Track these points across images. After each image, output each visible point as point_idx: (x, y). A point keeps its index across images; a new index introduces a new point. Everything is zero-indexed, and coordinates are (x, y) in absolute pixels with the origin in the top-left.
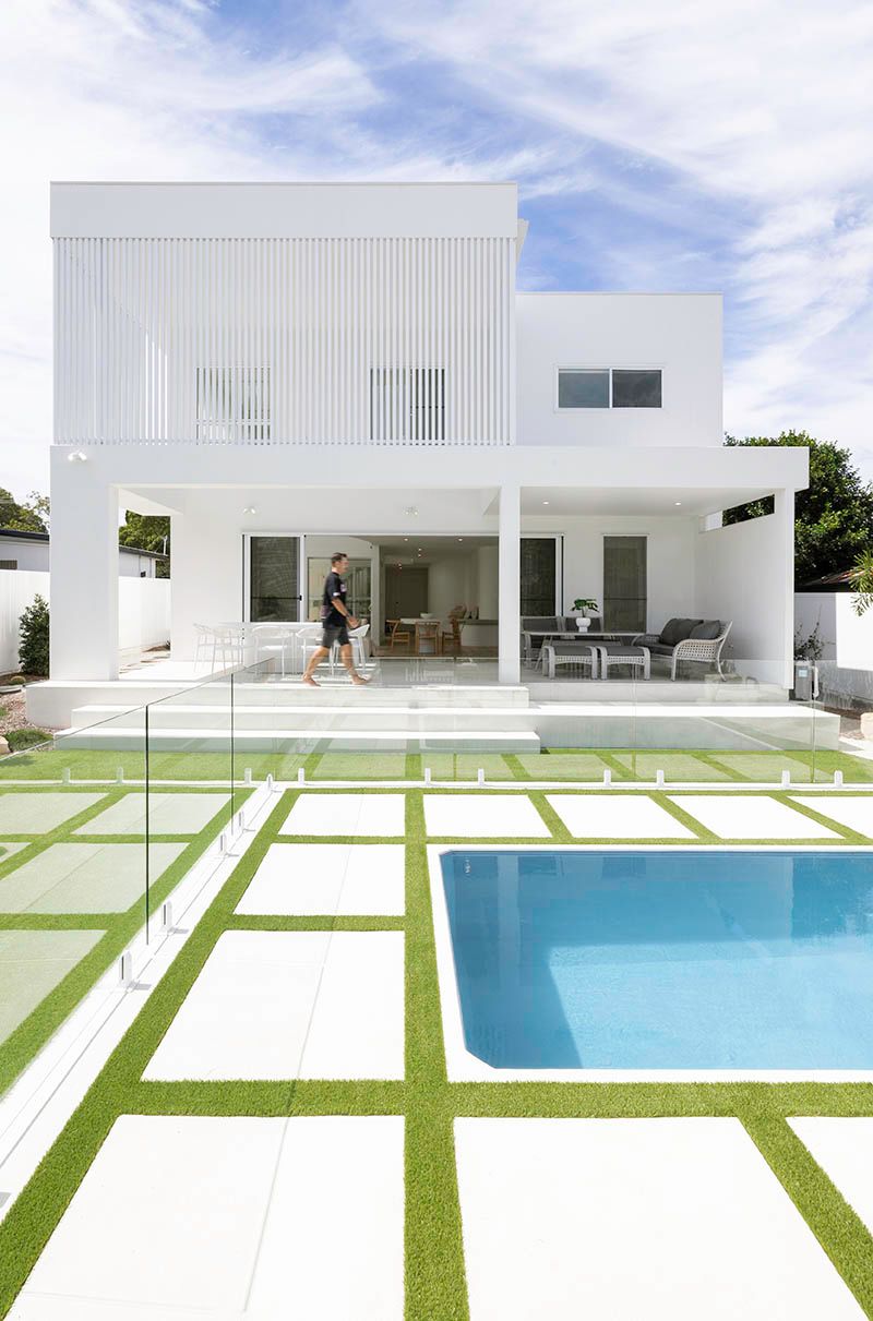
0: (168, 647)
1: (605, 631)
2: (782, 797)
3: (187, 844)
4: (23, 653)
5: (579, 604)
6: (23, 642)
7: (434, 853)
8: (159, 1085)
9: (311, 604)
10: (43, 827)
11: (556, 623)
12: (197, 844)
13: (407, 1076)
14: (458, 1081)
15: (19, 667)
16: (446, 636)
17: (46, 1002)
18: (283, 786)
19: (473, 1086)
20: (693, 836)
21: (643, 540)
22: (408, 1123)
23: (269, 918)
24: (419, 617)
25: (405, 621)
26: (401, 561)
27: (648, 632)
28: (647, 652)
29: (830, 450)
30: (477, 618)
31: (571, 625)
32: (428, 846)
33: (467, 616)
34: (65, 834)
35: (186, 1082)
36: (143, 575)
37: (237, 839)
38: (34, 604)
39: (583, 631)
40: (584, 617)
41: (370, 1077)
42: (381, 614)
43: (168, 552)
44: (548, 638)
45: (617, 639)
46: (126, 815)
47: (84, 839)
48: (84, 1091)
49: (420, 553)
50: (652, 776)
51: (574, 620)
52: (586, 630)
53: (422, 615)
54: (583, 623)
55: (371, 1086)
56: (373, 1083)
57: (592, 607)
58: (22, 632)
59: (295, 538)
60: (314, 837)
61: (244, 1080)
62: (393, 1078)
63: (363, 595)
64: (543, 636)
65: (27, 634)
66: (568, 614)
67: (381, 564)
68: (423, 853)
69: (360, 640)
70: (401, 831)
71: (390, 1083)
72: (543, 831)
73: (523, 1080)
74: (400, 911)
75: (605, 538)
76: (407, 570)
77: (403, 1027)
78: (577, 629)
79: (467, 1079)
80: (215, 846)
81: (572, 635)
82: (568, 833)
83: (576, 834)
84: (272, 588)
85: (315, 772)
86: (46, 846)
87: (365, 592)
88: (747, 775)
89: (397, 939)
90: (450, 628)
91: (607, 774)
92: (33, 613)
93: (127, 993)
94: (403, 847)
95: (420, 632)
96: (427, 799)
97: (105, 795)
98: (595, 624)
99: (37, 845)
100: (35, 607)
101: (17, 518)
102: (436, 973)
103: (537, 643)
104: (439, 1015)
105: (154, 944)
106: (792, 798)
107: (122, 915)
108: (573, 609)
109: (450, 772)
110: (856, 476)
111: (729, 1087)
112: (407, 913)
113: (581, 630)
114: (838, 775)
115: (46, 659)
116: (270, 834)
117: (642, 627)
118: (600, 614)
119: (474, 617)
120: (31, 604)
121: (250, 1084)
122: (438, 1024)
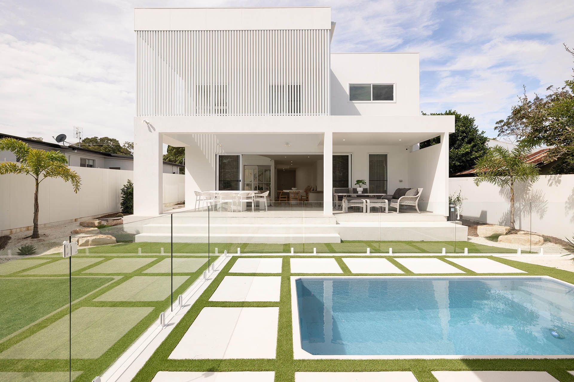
0: (184, 203)
1: (370, 193)
2: (442, 258)
3: (190, 276)
4: (123, 204)
5: (358, 182)
6: (123, 200)
7: (293, 279)
8: (175, 361)
9: (245, 185)
10: (129, 270)
11: (349, 191)
12: (194, 276)
13: (277, 357)
14: (298, 359)
15: (121, 210)
16: (303, 198)
17: (130, 332)
18: (232, 255)
19: (303, 361)
20: (402, 272)
21: (386, 156)
22: (276, 374)
23: (223, 302)
24: (291, 189)
25: (285, 191)
26: (284, 167)
27: (388, 194)
28: (386, 201)
29: (466, 118)
30: (316, 190)
31: (355, 191)
32: (291, 276)
33: (312, 189)
34: (139, 272)
35: (186, 360)
36: (174, 173)
37: (211, 274)
38: (127, 184)
39: (360, 193)
40: (360, 187)
41: (261, 358)
42: (275, 188)
43: (184, 164)
44: (345, 196)
45: (374, 196)
46: (164, 266)
47: (146, 275)
48: (144, 363)
49: (292, 163)
50: (387, 251)
51: (356, 189)
52: (361, 193)
53: (292, 188)
54: (360, 190)
55: (262, 361)
56: (263, 360)
57: (364, 183)
58: (122, 195)
59: (238, 156)
60: (243, 274)
61: (210, 359)
62: (271, 358)
63: (268, 181)
64: (343, 195)
65: (124, 196)
66: (354, 186)
67: (275, 168)
68: (289, 279)
69: (265, 198)
70: (280, 271)
71: (270, 360)
72: (340, 271)
73: (324, 359)
74: (278, 300)
75: (370, 155)
76: (287, 171)
77: (276, 341)
78: (357, 192)
79: (301, 358)
80: (202, 277)
81: (355, 195)
82: (350, 272)
83: (353, 272)
84: (228, 178)
85: (245, 250)
86: (131, 277)
87: (269, 180)
88: (428, 250)
89: (276, 310)
90: (304, 194)
91: (368, 250)
92: (126, 188)
93: (162, 329)
94: (280, 277)
95: (291, 196)
96: (292, 260)
97: (157, 258)
98: (365, 191)
99: (127, 277)
100: (127, 185)
101: (119, 151)
102: (291, 322)
103: (340, 198)
104: (292, 336)
105: (175, 311)
106: (446, 259)
107: (162, 301)
108: (356, 184)
109: (302, 250)
110: (477, 129)
111: (409, 361)
112: (281, 300)
113: (359, 193)
114: (466, 249)
115: (132, 207)
116: (225, 272)
117: (385, 192)
118: (367, 186)
119: (315, 190)
120: (126, 183)
121: (212, 360)
122: (291, 340)
